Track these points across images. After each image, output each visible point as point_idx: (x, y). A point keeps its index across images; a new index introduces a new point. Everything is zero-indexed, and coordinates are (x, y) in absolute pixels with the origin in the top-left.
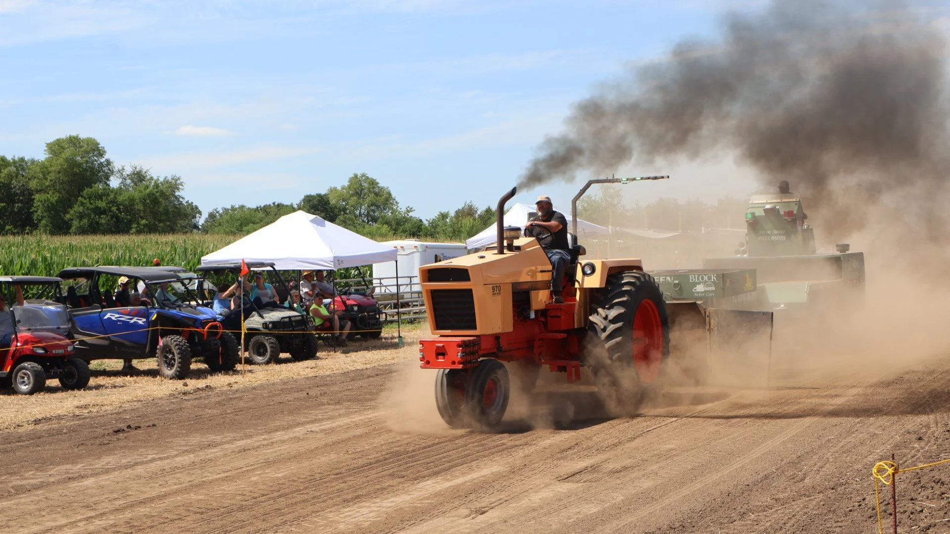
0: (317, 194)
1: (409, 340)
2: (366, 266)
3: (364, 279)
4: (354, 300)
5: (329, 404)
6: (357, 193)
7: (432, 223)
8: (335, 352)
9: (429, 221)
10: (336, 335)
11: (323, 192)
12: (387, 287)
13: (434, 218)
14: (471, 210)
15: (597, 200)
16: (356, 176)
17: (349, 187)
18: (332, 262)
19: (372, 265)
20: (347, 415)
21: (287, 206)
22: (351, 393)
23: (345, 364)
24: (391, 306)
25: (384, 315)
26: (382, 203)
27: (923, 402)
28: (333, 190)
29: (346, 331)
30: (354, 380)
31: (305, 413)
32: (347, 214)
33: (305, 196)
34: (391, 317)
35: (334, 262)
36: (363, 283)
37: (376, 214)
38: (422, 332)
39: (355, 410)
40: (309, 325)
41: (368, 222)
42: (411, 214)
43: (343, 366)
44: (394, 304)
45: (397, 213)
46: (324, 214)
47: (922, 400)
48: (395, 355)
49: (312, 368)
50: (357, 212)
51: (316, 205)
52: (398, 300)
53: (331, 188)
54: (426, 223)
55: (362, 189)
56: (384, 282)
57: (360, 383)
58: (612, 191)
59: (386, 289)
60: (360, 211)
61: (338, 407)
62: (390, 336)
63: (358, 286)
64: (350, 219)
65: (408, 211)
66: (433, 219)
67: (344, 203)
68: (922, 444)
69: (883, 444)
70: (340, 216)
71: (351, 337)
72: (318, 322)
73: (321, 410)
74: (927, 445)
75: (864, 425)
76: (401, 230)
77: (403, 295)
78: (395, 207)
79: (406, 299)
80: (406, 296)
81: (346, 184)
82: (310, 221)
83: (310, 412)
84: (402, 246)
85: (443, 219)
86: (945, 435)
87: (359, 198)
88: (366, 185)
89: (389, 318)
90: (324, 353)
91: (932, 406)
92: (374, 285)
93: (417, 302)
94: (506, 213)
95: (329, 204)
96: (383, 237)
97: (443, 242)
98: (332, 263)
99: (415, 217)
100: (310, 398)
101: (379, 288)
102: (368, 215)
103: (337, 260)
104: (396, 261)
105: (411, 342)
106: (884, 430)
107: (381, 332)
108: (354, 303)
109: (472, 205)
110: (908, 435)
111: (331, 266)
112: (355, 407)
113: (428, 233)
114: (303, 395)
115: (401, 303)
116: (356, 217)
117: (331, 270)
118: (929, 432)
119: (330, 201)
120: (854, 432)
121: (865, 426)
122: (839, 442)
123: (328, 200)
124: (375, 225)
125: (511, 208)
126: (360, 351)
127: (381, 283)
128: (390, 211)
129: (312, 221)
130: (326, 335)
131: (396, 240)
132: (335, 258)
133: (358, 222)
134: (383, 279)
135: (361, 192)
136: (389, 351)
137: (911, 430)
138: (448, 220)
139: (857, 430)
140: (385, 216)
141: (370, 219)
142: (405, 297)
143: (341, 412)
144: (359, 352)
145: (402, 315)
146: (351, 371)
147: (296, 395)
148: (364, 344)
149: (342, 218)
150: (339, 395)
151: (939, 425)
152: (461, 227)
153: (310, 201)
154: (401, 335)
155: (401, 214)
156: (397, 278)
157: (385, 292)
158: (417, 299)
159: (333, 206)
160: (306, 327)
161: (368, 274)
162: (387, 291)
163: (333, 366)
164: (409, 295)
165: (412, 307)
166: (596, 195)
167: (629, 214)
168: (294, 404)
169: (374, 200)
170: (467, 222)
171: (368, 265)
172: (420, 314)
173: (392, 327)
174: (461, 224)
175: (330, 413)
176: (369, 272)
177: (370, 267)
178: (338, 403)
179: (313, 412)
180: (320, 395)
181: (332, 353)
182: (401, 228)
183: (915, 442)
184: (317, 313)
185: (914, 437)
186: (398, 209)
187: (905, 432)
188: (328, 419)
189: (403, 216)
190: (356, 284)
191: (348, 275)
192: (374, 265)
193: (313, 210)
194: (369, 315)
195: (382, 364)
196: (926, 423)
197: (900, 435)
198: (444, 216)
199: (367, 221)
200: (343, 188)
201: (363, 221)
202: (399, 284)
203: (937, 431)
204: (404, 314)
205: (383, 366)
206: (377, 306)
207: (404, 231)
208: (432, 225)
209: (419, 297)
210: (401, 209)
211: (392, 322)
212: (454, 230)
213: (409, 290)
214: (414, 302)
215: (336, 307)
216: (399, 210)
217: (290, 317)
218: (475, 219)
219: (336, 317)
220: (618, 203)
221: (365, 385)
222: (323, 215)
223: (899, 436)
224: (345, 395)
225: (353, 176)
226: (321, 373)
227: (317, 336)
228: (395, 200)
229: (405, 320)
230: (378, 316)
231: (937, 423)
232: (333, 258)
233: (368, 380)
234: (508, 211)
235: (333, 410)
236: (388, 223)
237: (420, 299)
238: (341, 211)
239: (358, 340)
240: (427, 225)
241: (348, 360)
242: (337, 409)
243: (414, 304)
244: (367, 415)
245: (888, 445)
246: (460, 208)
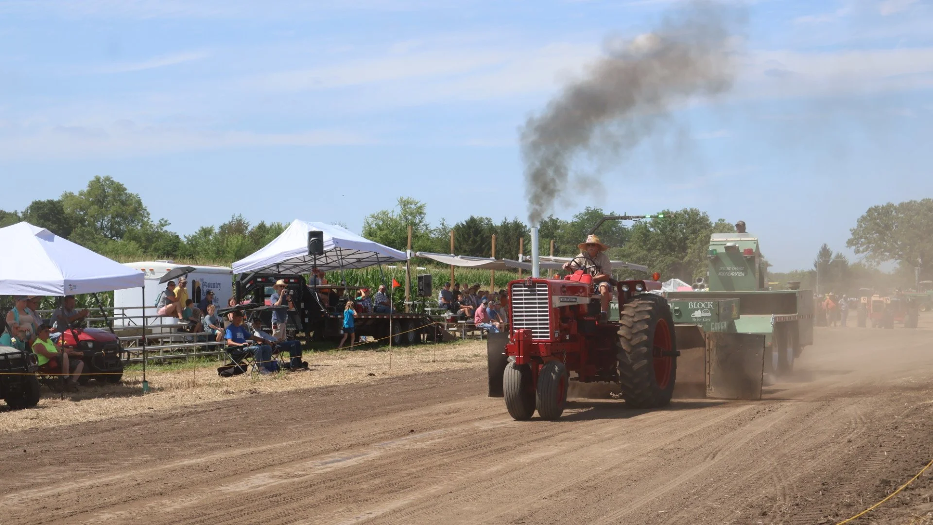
0: (48, 201)
1: (156, 386)
2: (105, 292)
3: (101, 309)
4: (88, 333)
5: (51, 464)
6: (99, 200)
7: (191, 241)
8: (62, 400)
9: (188, 238)
10: (66, 377)
11: (56, 198)
12: (131, 319)
13: (195, 234)
14: (241, 226)
15: (394, 217)
16: (98, 179)
17: (89, 193)
18: (62, 286)
19: (113, 291)
20: (74, 478)
21: (9, 214)
22: (80, 451)
23: (74, 414)
24: (136, 342)
25: (126, 353)
26: (129, 214)
27: (770, 470)
28: (69, 196)
29: (78, 374)
30: (83, 434)
31: (21, 476)
32: (85, 226)
33: (33, 203)
34: (136, 356)
35: (64, 286)
36: (102, 314)
37: (122, 227)
38: (173, 376)
39: (83, 472)
40: (30, 364)
41: (112, 237)
42: (165, 228)
43: (72, 417)
44: (140, 340)
45: (148, 227)
46: (56, 225)
47: (768, 468)
48: (137, 404)
49: (32, 419)
50: (99, 224)
51: (47, 214)
52: (144, 335)
53: (66, 194)
54: (183, 239)
55: (105, 197)
56: (126, 312)
57: (92, 439)
58: (413, 206)
59: (131, 322)
60: (102, 223)
61: (62, 468)
62: (133, 379)
63: (94, 317)
64: (90, 233)
65: (163, 225)
66: (194, 236)
67: (82, 213)
68: (767, 520)
69: (722, 520)
70: (76, 229)
71: (83, 381)
72: (42, 361)
73: (42, 471)
74: (771, 521)
75: (700, 497)
76: (152, 248)
77: (151, 330)
78: (145, 220)
79: (154, 334)
80: (155, 331)
81: (86, 189)
82: (36, 235)
83: (27, 474)
84: (152, 268)
85: (205, 236)
86: (793, 509)
87: (101, 207)
88: (109, 191)
89: (132, 358)
90: (48, 400)
91: (780, 474)
92: (115, 316)
93: (168, 338)
94: (283, 231)
95: (63, 213)
96: (130, 256)
97: (204, 264)
98: (62, 288)
99: (171, 232)
100: (28, 456)
101: (122, 320)
102: (111, 228)
103: (68, 284)
104: (143, 288)
105: (159, 389)
106: (723, 503)
107: (122, 375)
108: (88, 338)
109: (241, 220)
110: (751, 509)
111: (61, 292)
112: (84, 469)
113: (186, 253)
114: (19, 452)
115: (148, 339)
116: (96, 230)
117: (60, 297)
118: (774, 505)
119: (64, 209)
120: (687, 505)
121: (702, 498)
122: (670, 517)
123: (62, 209)
124: (120, 241)
125: (289, 224)
126: (94, 397)
127: (123, 314)
128: (140, 224)
129: (39, 235)
130: (52, 378)
131: (144, 261)
132: (66, 281)
133: (99, 237)
134: (126, 308)
135: (104, 201)
136: (130, 399)
137: (755, 503)
138: (211, 238)
139: (692, 503)
140: (132, 230)
141: (114, 233)
142: (153, 332)
143: (66, 474)
144: (93, 400)
145: (149, 354)
146: (81, 423)
147: (10, 453)
148: (100, 389)
149: (79, 231)
150: (65, 453)
151: (787, 497)
152: (228, 246)
153: (39, 208)
154: (146, 380)
155: (152, 228)
156: (144, 307)
157: (129, 323)
158: (169, 335)
159: (68, 216)
160: (26, 367)
161: (109, 302)
162: (131, 324)
163: (59, 417)
164: (158, 330)
165: (162, 345)
166: (393, 212)
167: (433, 236)
168: (7, 464)
169: (120, 211)
170: (235, 241)
171: (108, 291)
172: (171, 354)
173: (136, 369)
174: (227, 244)
175: (52, 476)
176: (109, 300)
177: (112, 294)
178: (63, 463)
179: (30, 474)
180: (41, 453)
181: (58, 400)
182: (153, 245)
183: (758, 518)
184: (41, 349)
185: (759, 511)
186: (150, 220)
187: (748, 506)
188: (48, 484)
189: (156, 230)
190: (93, 314)
191: (83, 303)
192: (115, 291)
193: (42, 221)
194: (106, 353)
195: (120, 415)
196: (772, 495)
197: (741, 509)
198: (206, 232)
199: (110, 236)
200: (81, 194)
201: (106, 236)
202: (145, 315)
203: (785, 504)
204: (152, 352)
205: (122, 417)
206: (118, 343)
207: (156, 250)
208: (192, 243)
209: (171, 333)
210: (152, 221)
211: (136, 362)
212: (218, 250)
213: (159, 323)
214: (165, 338)
215: (65, 342)
216: (150, 223)
217: (6, 355)
218: (244, 237)
219: (65, 355)
220: (421, 222)
221: (99, 441)
222: (54, 227)
223: (741, 511)
224: (72, 454)
225: (93, 179)
226: (44, 424)
227: (40, 378)
228: (146, 210)
229: (152, 360)
230: (118, 355)
231: (784, 495)
232: (63, 282)
233: (102, 435)
234: (285, 229)
235: (56, 472)
236: (136, 238)
237: (172, 334)
238: (78, 223)
239: (93, 384)
240: (185, 243)
241: (78, 409)
242: (61, 471)
243: (165, 340)
244: (99, 478)
245: (727, 521)
246: (227, 222)
